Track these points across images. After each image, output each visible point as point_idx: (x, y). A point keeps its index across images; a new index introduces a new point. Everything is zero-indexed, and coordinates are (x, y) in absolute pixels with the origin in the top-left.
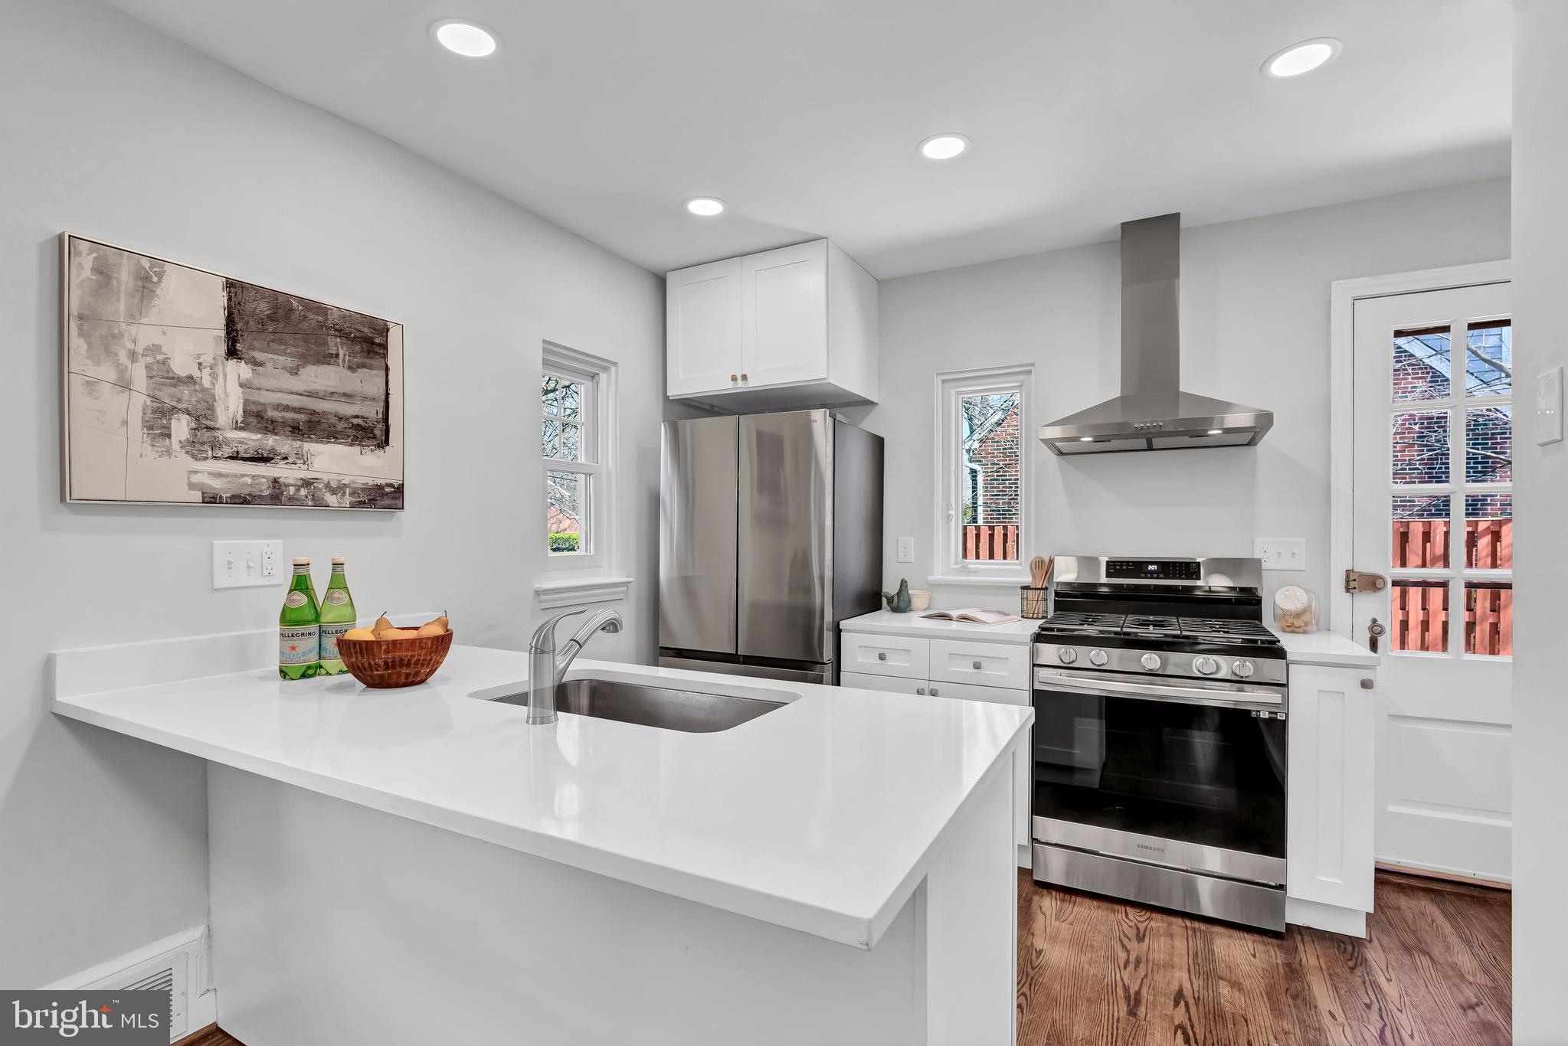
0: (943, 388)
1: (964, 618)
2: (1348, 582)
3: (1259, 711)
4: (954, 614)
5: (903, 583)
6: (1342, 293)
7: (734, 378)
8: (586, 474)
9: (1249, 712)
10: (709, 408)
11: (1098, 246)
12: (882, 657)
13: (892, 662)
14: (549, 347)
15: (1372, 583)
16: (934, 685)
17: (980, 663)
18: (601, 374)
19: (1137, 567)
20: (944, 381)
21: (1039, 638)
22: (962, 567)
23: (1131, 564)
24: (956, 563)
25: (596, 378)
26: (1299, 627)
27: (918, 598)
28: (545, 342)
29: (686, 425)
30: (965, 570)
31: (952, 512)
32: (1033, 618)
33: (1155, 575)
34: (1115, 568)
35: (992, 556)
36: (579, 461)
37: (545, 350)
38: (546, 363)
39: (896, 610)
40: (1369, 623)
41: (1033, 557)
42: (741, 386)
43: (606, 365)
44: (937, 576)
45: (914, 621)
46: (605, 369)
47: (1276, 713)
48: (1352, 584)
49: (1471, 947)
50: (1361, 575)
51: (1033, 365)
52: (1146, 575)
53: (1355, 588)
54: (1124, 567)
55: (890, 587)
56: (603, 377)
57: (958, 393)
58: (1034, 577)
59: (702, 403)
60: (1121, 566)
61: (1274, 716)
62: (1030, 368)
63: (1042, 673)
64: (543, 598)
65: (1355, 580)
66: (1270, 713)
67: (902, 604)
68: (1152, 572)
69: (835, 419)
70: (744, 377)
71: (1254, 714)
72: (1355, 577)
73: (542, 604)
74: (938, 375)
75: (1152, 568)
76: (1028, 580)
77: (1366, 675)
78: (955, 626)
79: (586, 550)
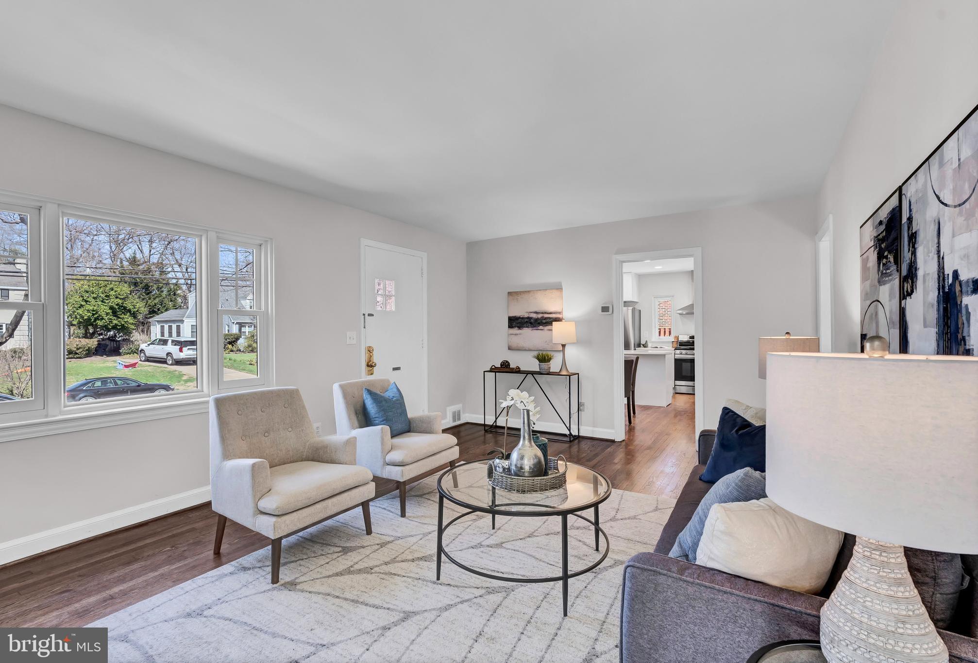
5: (646, 341)
21: (675, 349)
27: (650, 345)
32: (675, 347)
39: (645, 347)
41: (674, 337)
44: (653, 340)
55: (643, 342)
58: (675, 340)
63: (676, 355)
76: (673, 340)
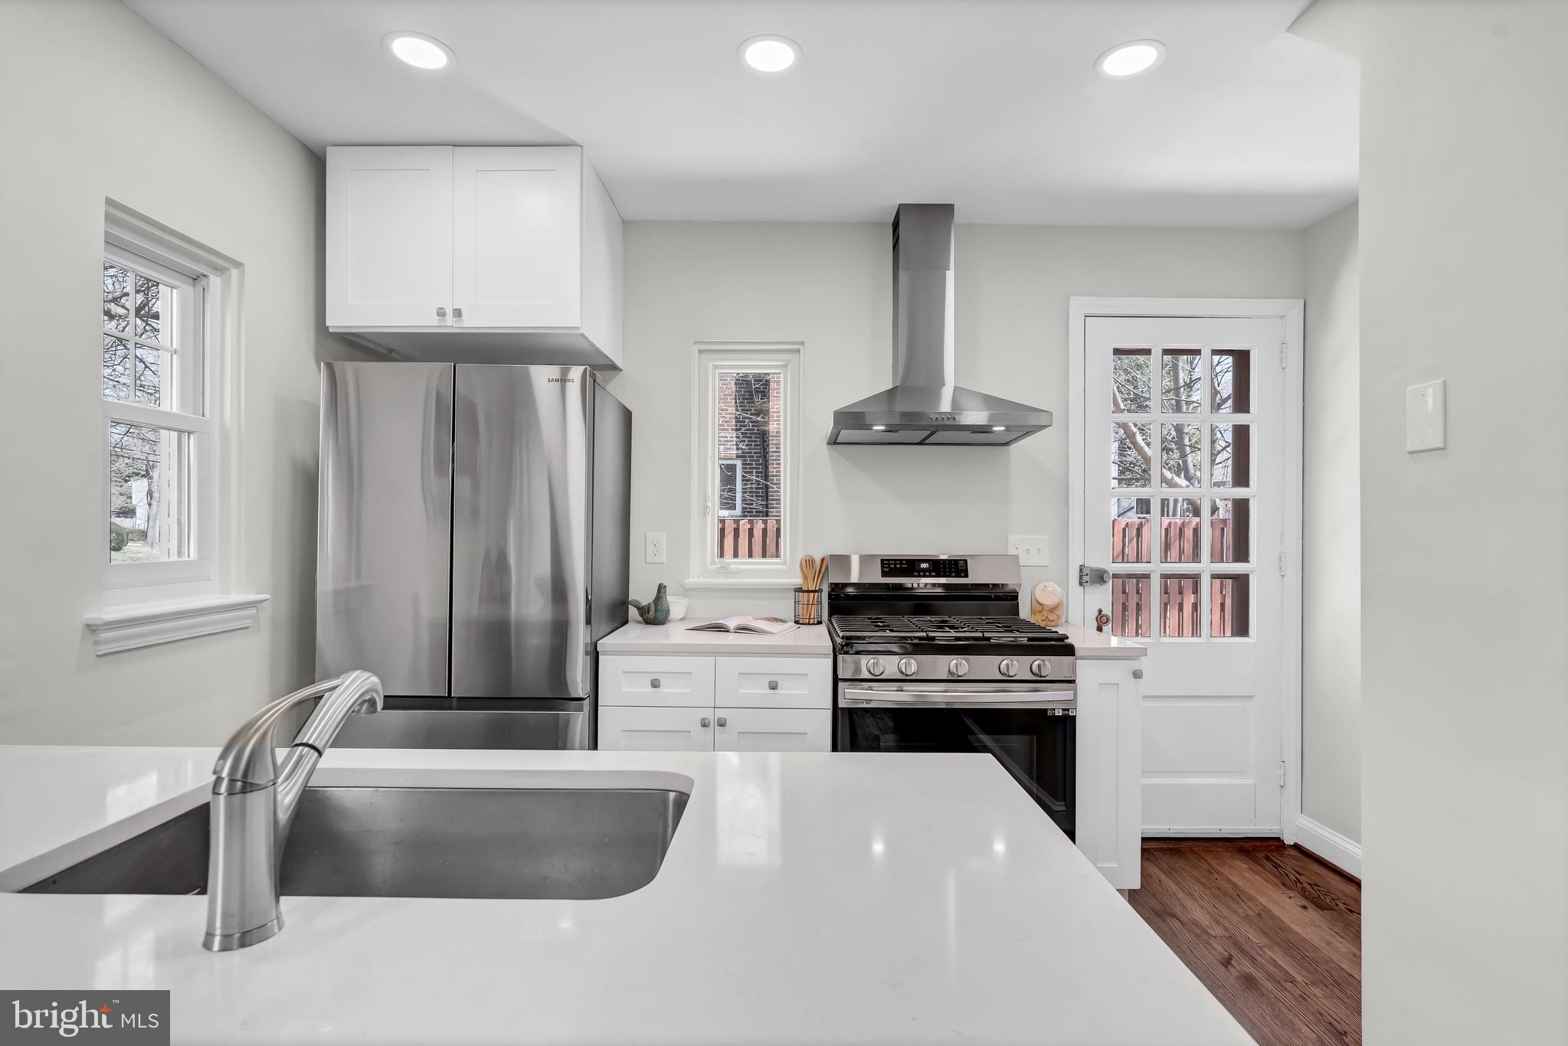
0: (700, 358)
1: (743, 629)
2: (1081, 577)
3: (1054, 709)
4: (732, 624)
6: (1079, 306)
7: (441, 313)
8: (180, 432)
9: (1046, 710)
10: (385, 352)
11: (870, 225)
12: (655, 684)
13: (668, 689)
14: (117, 213)
15: (1100, 577)
16: (721, 714)
17: (777, 682)
18: (212, 277)
19: (910, 567)
20: (700, 351)
22: (721, 567)
23: (904, 562)
24: (713, 563)
25: (203, 282)
26: (1053, 621)
28: (109, 202)
29: (349, 369)
30: (724, 571)
31: (709, 504)
32: (809, 624)
33: (927, 574)
34: (889, 567)
35: (750, 555)
36: (168, 409)
37: (109, 218)
38: (111, 242)
40: (1097, 614)
41: (800, 555)
42: (451, 325)
43: (223, 264)
44: (693, 580)
45: (675, 633)
46: (220, 270)
47: (1068, 710)
48: (1085, 578)
49: (1195, 900)
50: (1091, 570)
51: (802, 343)
52: (919, 573)
53: (1087, 582)
54: (898, 566)
56: (215, 282)
57: (715, 367)
58: (805, 578)
59: (376, 344)
60: (895, 564)
61: (1066, 712)
62: (798, 346)
63: (845, 689)
64: (103, 636)
65: (1087, 575)
66: (1064, 710)
67: (660, 615)
68: (924, 570)
69: (594, 381)
70: (458, 313)
71: (1049, 713)
72: (1088, 572)
73: (101, 648)
74: (696, 343)
75: (924, 566)
76: (798, 581)
77: (1134, 665)
78: (731, 639)
79: (180, 553)
